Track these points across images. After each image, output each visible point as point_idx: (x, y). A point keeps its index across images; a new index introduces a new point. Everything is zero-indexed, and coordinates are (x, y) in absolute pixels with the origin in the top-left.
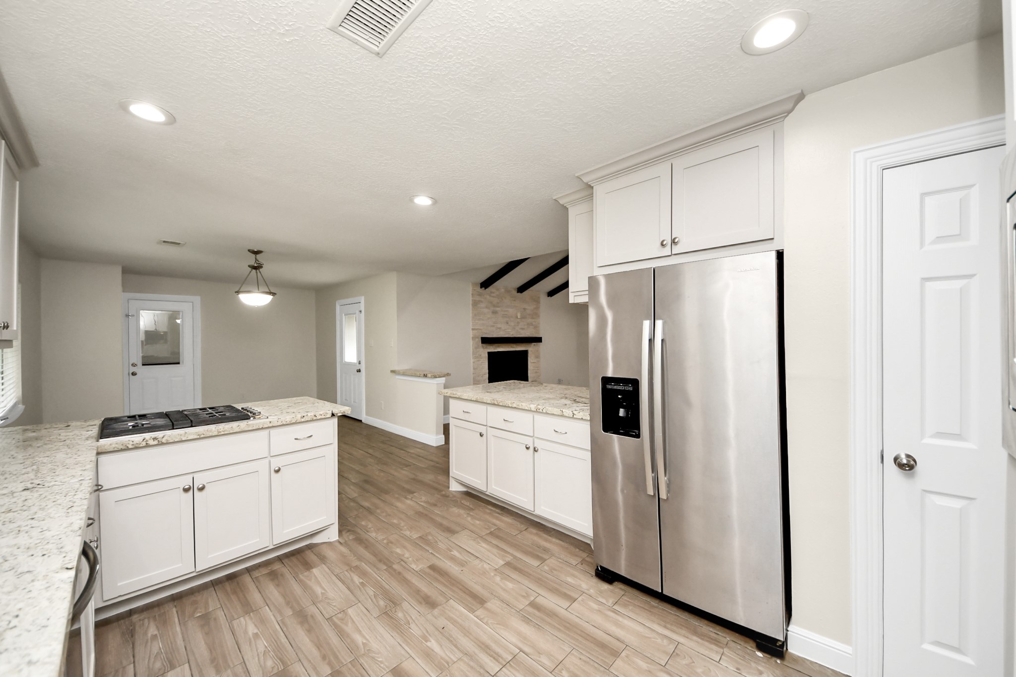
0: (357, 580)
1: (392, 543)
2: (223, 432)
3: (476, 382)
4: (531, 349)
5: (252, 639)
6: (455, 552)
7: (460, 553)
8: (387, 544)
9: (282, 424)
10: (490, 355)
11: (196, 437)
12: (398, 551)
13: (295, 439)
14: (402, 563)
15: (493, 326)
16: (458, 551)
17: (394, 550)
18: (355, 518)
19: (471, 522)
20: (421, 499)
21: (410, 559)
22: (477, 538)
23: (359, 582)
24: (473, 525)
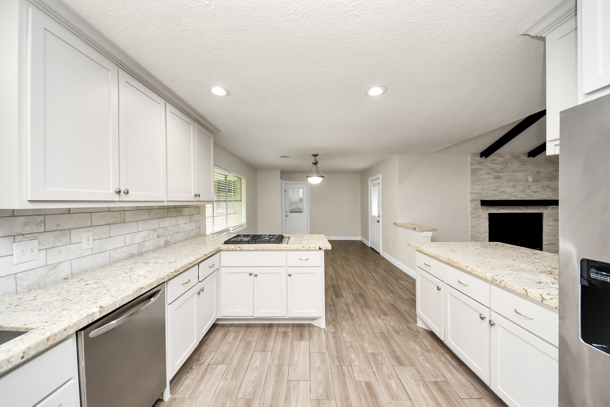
0: (318, 363)
1: (352, 347)
2: (266, 248)
3: (475, 239)
4: (547, 212)
5: (254, 369)
6: (393, 382)
7: (397, 386)
8: (349, 347)
9: (292, 249)
10: (491, 216)
11: (254, 249)
12: (353, 356)
13: (300, 259)
14: (350, 367)
15: (495, 190)
16: (396, 383)
17: (351, 354)
18: (341, 318)
19: (422, 362)
20: (390, 322)
21: (357, 368)
22: (420, 380)
23: (318, 366)
24: (422, 366)
